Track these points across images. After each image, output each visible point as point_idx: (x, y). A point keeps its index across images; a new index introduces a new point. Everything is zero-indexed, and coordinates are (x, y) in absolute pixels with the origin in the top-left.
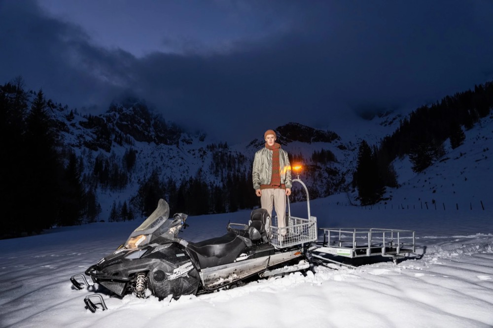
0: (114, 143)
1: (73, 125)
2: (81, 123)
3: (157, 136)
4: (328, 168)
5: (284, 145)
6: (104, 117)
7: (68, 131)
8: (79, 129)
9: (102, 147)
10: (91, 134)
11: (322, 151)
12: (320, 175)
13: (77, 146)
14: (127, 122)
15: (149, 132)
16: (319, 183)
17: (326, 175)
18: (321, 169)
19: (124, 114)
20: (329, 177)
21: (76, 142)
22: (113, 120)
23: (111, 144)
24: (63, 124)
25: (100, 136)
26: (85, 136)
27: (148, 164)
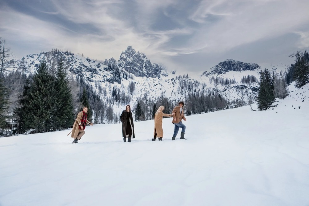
0: (122, 79)
1: (100, 70)
2: (104, 69)
3: (147, 73)
4: (252, 87)
5: (224, 73)
6: (117, 64)
7: (97, 73)
8: (104, 72)
9: (116, 81)
10: (110, 74)
11: (248, 76)
12: (247, 91)
13: (103, 82)
14: (130, 66)
15: (143, 71)
16: (246, 96)
17: (250, 91)
18: (247, 87)
19: (127, 62)
20: (252, 93)
21: (102, 79)
22: (122, 65)
23: (121, 79)
24: (95, 70)
25: (115, 75)
26: (107, 76)
27: (142, 90)
